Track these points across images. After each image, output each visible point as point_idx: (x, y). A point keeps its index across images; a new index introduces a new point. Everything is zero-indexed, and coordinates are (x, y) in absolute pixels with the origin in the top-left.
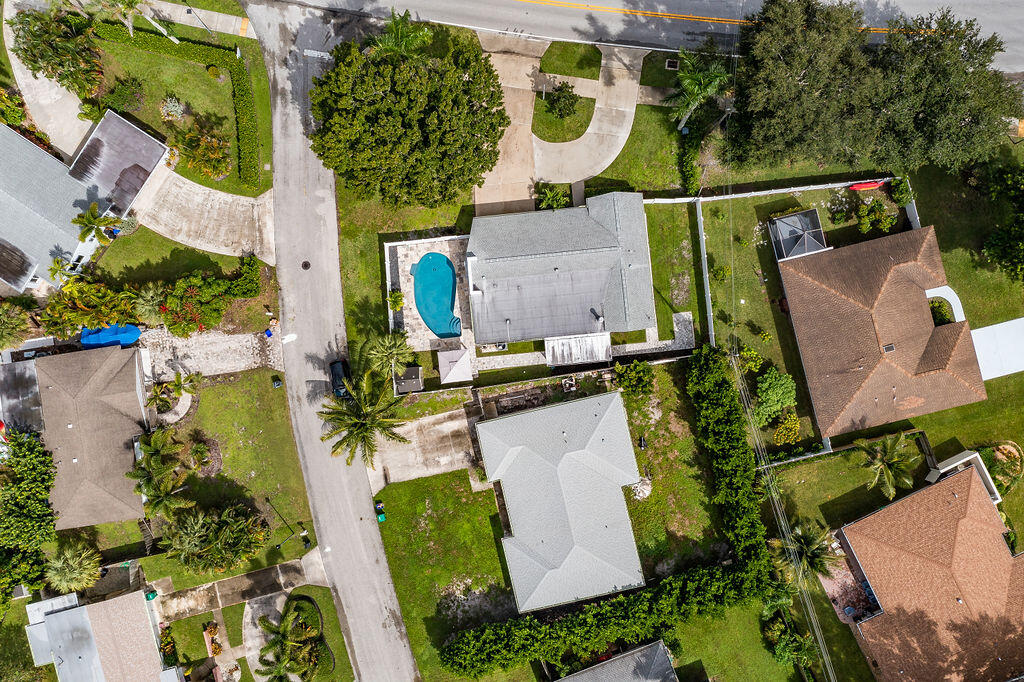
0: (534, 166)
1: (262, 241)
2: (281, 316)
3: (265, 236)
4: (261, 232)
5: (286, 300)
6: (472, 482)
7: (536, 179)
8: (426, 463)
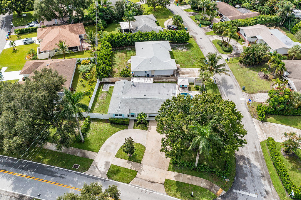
0: (147, 136)
1: (260, 126)
2: (247, 105)
3: (259, 127)
4: (261, 129)
5: (246, 109)
6: (179, 65)
7: (147, 131)
8: (193, 70)
